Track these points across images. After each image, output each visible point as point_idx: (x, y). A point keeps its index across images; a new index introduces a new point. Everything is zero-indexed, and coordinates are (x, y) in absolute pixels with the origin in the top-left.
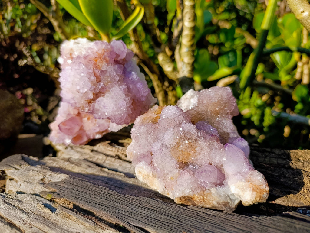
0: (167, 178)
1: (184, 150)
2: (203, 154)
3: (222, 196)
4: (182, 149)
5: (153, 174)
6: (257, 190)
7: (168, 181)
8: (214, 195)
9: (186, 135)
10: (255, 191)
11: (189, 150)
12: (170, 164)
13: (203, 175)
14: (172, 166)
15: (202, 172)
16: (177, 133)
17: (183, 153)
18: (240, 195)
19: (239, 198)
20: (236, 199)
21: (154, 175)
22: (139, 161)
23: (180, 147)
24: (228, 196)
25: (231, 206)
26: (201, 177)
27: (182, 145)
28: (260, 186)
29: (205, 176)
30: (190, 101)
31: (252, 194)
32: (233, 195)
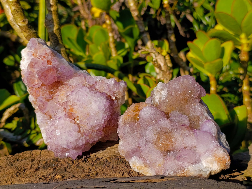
0: (156, 165)
1: (163, 142)
2: (178, 143)
3: (197, 170)
4: (162, 142)
5: (144, 165)
6: (221, 161)
7: (157, 168)
8: (192, 171)
9: (163, 130)
10: (219, 162)
11: (167, 142)
12: (155, 155)
13: (181, 159)
14: (157, 157)
15: (180, 157)
16: (156, 130)
17: (163, 145)
18: (210, 167)
19: (210, 169)
20: (207, 171)
21: (146, 165)
22: (131, 156)
23: (160, 141)
24: (202, 170)
25: (204, 176)
26: (180, 160)
27: (161, 139)
28: (223, 157)
29: (183, 159)
30: (161, 93)
31: (218, 165)
32: (205, 168)
